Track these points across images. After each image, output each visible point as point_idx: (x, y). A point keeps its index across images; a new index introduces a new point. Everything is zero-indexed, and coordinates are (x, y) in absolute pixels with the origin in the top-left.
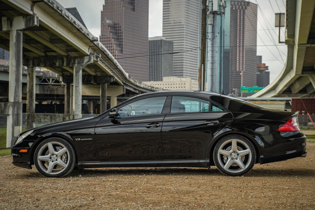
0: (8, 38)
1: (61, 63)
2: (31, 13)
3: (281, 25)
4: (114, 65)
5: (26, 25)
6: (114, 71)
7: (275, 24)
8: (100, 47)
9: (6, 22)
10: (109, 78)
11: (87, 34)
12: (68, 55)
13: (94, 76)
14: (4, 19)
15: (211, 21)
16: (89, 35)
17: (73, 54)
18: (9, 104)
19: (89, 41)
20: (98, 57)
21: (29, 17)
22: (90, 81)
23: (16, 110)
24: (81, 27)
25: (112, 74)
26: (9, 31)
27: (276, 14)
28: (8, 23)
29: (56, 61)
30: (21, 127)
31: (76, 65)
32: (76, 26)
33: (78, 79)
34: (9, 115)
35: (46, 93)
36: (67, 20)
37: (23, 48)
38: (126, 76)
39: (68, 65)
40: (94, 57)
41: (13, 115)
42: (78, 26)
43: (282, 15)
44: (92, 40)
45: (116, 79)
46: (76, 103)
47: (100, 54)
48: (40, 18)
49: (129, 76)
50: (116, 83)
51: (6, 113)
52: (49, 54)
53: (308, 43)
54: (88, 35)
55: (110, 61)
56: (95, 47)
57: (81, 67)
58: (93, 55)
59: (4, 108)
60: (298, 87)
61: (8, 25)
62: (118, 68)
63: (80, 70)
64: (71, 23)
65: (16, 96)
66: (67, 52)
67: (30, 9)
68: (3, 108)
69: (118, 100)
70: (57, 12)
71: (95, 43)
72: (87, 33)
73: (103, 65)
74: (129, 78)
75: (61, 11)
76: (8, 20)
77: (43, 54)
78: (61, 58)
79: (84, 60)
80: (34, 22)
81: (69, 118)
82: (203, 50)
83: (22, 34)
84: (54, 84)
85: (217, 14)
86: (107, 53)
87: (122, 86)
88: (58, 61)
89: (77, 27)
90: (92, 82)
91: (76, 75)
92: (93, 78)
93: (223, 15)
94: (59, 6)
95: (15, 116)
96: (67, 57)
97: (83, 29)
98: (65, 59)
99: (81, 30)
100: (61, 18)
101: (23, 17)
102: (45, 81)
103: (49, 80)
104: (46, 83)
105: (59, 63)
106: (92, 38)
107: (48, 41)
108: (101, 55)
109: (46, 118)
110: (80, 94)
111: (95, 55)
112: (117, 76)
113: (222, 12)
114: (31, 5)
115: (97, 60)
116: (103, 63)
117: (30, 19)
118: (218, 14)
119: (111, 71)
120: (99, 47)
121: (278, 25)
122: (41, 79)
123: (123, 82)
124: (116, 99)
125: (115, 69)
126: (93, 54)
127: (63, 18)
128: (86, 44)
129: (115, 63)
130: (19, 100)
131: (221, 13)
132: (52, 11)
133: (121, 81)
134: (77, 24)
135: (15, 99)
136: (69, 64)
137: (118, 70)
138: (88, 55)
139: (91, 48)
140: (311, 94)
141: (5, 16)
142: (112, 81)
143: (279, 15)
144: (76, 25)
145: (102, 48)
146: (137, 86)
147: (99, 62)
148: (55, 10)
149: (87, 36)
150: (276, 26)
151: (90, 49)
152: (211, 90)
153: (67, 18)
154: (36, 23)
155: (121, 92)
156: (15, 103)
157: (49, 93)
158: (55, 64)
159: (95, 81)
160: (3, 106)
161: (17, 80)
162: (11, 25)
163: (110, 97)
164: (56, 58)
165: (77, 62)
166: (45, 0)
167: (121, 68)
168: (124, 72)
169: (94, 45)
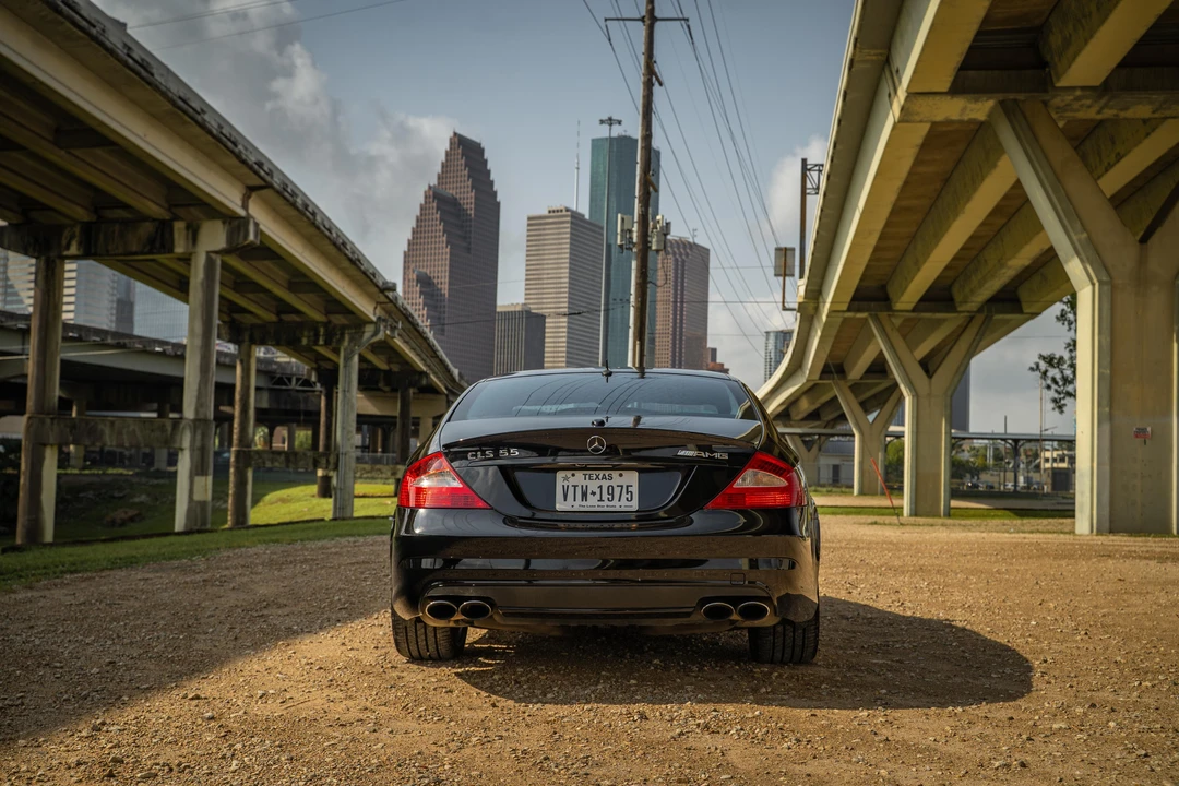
0: (186, 273)
1: (312, 338)
2: (242, 212)
3: (788, 272)
4: (429, 349)
5: (230, 239)
6: (428, 361)
7: (775, 270)
8: (402, 304)
9: (184, 232)
10: (417, 377)
11: (371, 274)
12: (329, 322)
13: (384, 371)
14: (179, 226)
15: (658, 242)
16: (377, 276)
17: (338, 320)
18: (184, 422)
19: (375, 290)
20: (396, 328)
21: (236, 223)
22: (377, 382)
23: (199, 437)
24: (357, 256)
25: (424, 369)
26: (191, 254)
27: (778, 250)
28: (187, 235)
29: (302, 335)
30: (210, 478)
31: (346, 343)
33: (350, 373)
34: (182, 449)
35: (283, 407)
36: (327, 236)
37: (221, 297)
38: (454, 375)
39: (327, 343)
40: (385, 327)
41: (192, 449)
43: (788, 252)
44: (382, 288)
45: (433, 380)
46: (343, 428)
48: (261, 227)
49: (460, 374)
50: (432, 390)
51: (177, 445)
52: (286, 317)
53: (849, 310)
54: (374, 275)
55: (421, 340)
56: (390, 305)
57: (356, 349)
58: (384, 324)
59: (172, 434)
60: (805, 406)
61: (187, 239)
62: (437, 356)
63: (355, 355)
64: (335, 244)
65: (200, 405)
66: (326, 315)
67: (240, 203)
68: (169, 433)
70: (304, 215)
71: (390, 294)
72: (371, 271)
73: (406, 348)
74: (460, 381)
75: (314, 214)
76: (188, 227)
77: (274, 318)
78: (314, 326)
79: (363, 332)
80: (247, 234)
81: (328, 461)
82: (641, 309)
83: (219, 262)
84: (301, 388)
87: (444, 397)
88: (306, 333)
89: (350, 255)
90: (381, 385)
91: (345, 366)
92: (382, 375)
94: (308, 203)
95: (197, 453)
96: (326, 325)
97: (362, 262)
98: (322, 330)
99: (357, 263)
100: (312, 230)
101: (224, 223)
102: (280, 381)
103: (290, 380)
104: (284, 387)
105: (308, 337)
106: (383, 283)
107: (282, 286)
108: (402, 323)
109: (277, 460)
110: (352, 406)
111: (389, 323)
112: (435, 373)
114: (244, 195)
115: (392, 336)
116: (405, 342)
117: (239, 228)
119: (423, 362)
120: (399, 305)
121: (782, 272)
122: (272, 378)
123: (447, 388)
125: (432, 357)
126: (384, 320)
127: (317, 232)
128: (370, 296)
129: (431, 344)
130: (206, 415)
132: (295, 213)
135: (197, 412)
136: (331, 342)
137: (437, 360)
138: (371, 322)
139: (380, 306)
140: (829, 422)
141: (182, 219)
142: (424, 382)
143: (782, 252)
145: (405, 308)
147: (396, 340)
148: (298, 209)
149: (372, 277)
150: (776, 275)
151: (378, 308)
153: (327, 233)
154: (251, 237)
156: (199, 422)
157: (289, 407)
158: (300, 340)
159: (388, 383)
160: (169, 429)
161: (204, 369)
162: (195, 240)
163: (419, 418)
164: (301, 326)
165: (347, 337)
166: (275, 185)
167: (444, 357)
168: (450, 366)
169: (386, 301)
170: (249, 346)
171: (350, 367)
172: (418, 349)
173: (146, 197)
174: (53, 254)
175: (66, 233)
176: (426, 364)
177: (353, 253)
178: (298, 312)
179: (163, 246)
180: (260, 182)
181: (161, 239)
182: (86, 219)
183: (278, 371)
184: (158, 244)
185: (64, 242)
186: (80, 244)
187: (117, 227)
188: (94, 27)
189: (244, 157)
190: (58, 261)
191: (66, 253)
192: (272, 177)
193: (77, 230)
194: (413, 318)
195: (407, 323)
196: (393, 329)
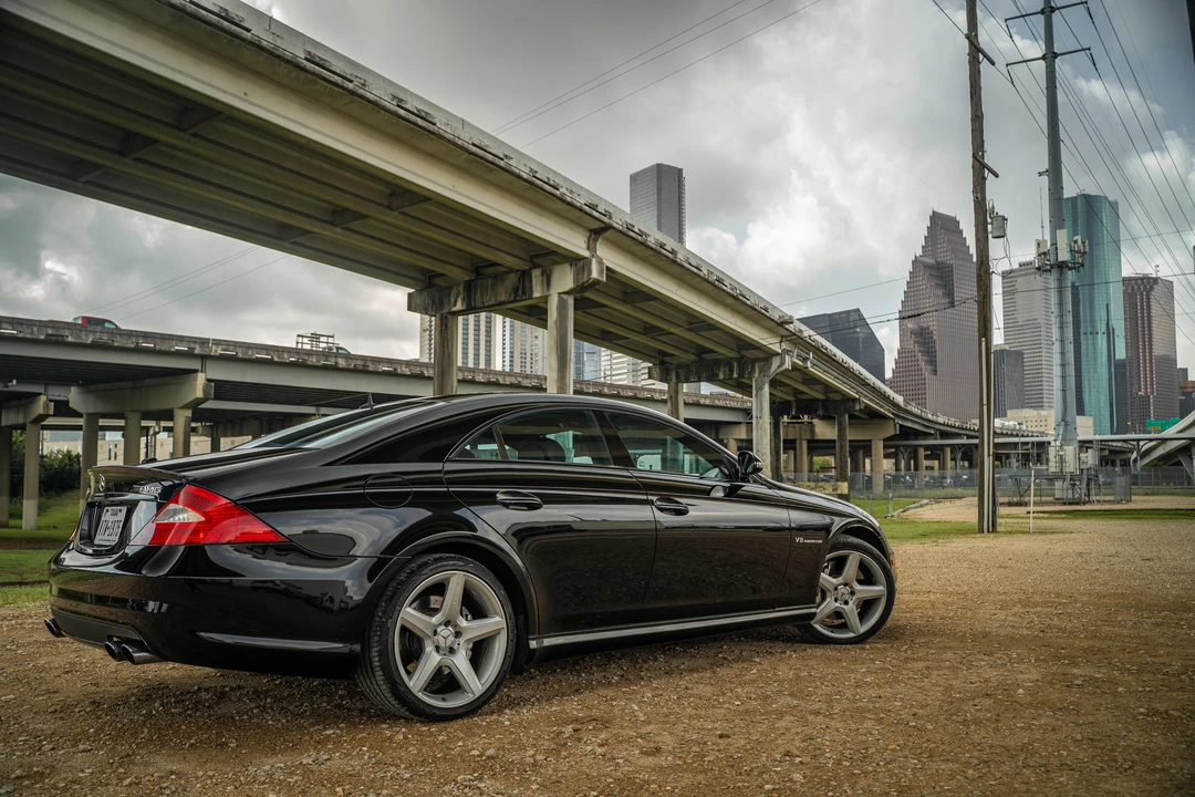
1: (728, 372)
2: (586, 254)
5: (576, 280)
6: (859, 389)
8: (807, 336)
9: (540, 279)
10: (851, 404)
11: (761, 308)
12: (742, 357)
13: (823, 401)
14: (536, 273)
16: (769, 311)
17: (749, 355)
19: (775, 325)
20: (808, 358)
21: (581, 263)
22: (816, 410)
24: (740, 291)
25: (855, 395)
26: (547, 297)
28: (543, 280)
29: (719, 369)
31: (757, 375)
32: (724, 288)
36: (695, 274)
38: (896, 401)
39: (741, 375)
40: (792, 357)
42: (732, 289)
44: (779, 321)
45: (868, 405)
47: (811, 354)
48: (608, 264)
49: (905, 401)
52: (707, 357)
54: (766, 310)
55: (842, 370)
56: (794, 338)
57: (766, 378)
58: (791, 354)
61: (543, 284)
62: (869, 384)
63: (765, 383)
64: (707, 281)
66: (738, 352)
67: (585, 246)
69: (885, 447)
70: (660, 253)
71: (790, 327)
72: (761, 305)
73: (828, 377)
74: (905, 406)
75: (672, 252)
76: (542, 274)
77: (693, 358)
78: (729, 364)
79: (771, 364)
80: (590, 272)
83: (571, 301)
85: (1067, 266)
86: (831, 351)
87: (891, 421)
88: (722, 368)
89: (729, 290)
90: (820, 412)
92: (821, 403)
96: (739, 360)
97: (748, 297)
98: (735, 365)
99: (741, 297)
100: (678, 269)
101: (571, 265)
105: (725, 375)
106: (778, 317)
107: (680, 326)
108: (814, 354)
110: (765, 430)
111: (796, 353)
112: (871, 400)
114: (589, 239)
115: (805, 366)
116: (825, 371)
117: (583, 267)
118: (1070, 268)
119: (853, 391)
120: (804, 338)
123: (893, 414)
124: (881, 444)
125: (863, 385)
126: (790, 351)
127: (683, 270)
128: (771, 331)
129: (857, 373)
131: (1076, 265)
132: (649, 253)
133: (884, 409)
136: (743, 374)
137: (869, 388)
138: (777, 355)
139: (786, 340)
141: (541, 267)
142: (858, 408)
144: (726, 286)
145: (815, 341)
146: (929, 421)
147: (811, 369)
148: (652, 249)
149: (765, 312)
151: (783, 341)
152: (1063, 420)
153: (695, 270)
154: (595, 275)
155: (891, 431)
158: (717, 375)
159: (825, 411)
162: (549, 284)
163: (870, 441)
164: (717, 363)
165: (757, 370)
166: (615, 225)
168: (890, 392)
169: (788, 333)
170: (677, 384)
171: (762, 395)
172: (842, 378)
173: (501, 251)
174: (445, 311)
175: (454, 292)
176: (856, 392)
177: (734, 289)
178: (713, 352)
179: (524, 293)
180: (597, 225)
181: (523, 287)
182: (466, 278)
184: (520, 292)
185: (453, 300)
186: (463, 299)
187: (490, 281)
188: (351, 81)
189: (569, 199)
190: (450, 317)
191: (454, 309)
192: (610, 218)
193: (461, 288)
194: (826, 349)
195: (820, 355)
196: (805, 360)
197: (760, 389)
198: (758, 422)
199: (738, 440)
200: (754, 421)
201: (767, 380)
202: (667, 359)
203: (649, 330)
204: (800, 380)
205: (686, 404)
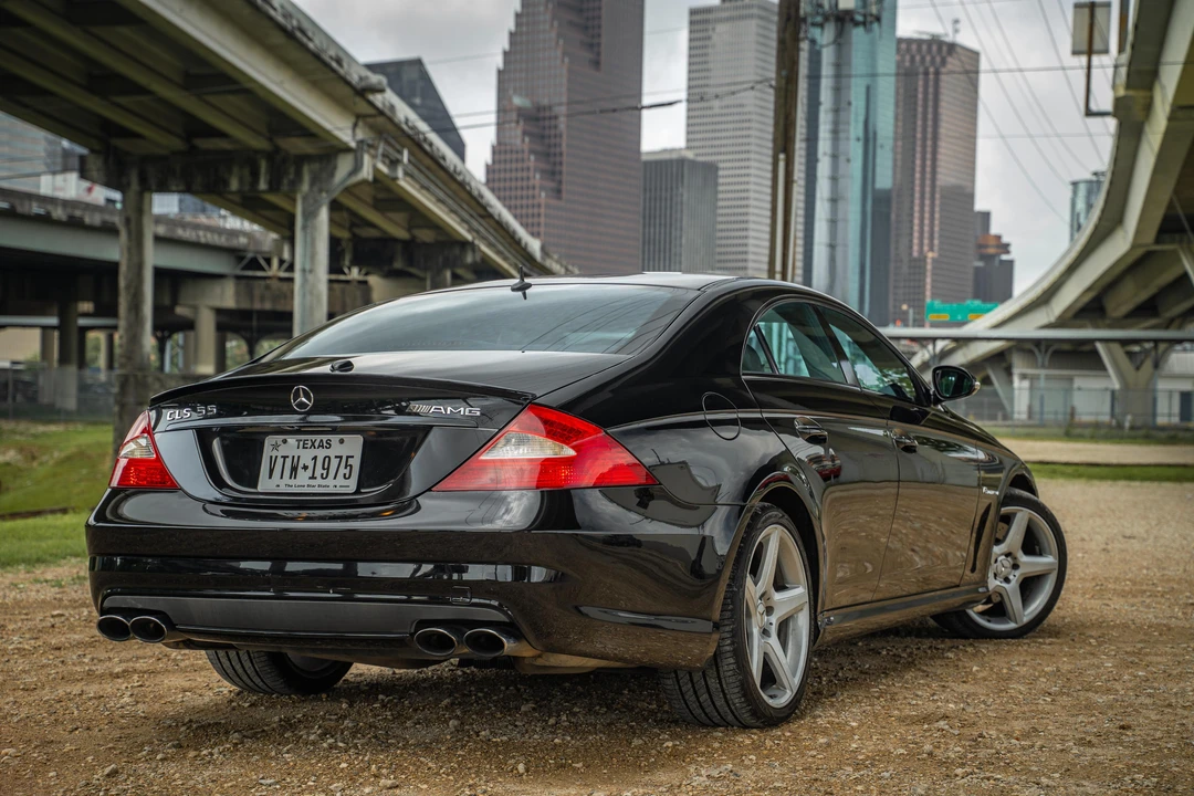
1: (248, 178)
3: (1097, 45)
4: (473, 203)
6: (475, 224)
7: (1074, 44)
8: (403, 119)
10: (457, 251)
11: (331, 58)
12: (277, 149)
13: (405, 242)
16: (345, 65)
17: (294, 146)
19: (347, 91)
20: (398, 161)
22: (391, 260)
24: (298, 21)
25: (469, 237)
27: (1078, 6)
29: (230, 174)
31: (305, 187)
32: (272, 12)
33: (313, 240)
35: (257, 306)
38: (529, 249)
39: (274, 186)
40: (374, 157)
42: (284, 16)
43: (1098, 11)
44: (359, 87)
45: (484, 253)
47: (406, 153)
49: (543, 249)
52: (205, 144)
54: (339, 61)
55: (454, 186)
56: (380, 120)
57: (324, 195)
58: (372, 151)
60: (1131, 293)
62: (490, 216)
63: (320, 206)
66: (270, 140)
71: (378, 99)
72: (332, 52)
73: (428, 199)
74: (542, 258)
77: (177, 144)
78: (249, 160)
79: (335, 168)
82: (786, 90)
85: (852, 20)
86: (438, 149)
88: (236, 170)
89: (280, 19)
90: (398, 265)
91: (304, 227)
92: (399, 247)
93: (876, 25)
96: (271, 155)
97: (310, 34)
98: (263, 166)
99: (299, 34)
102: (254, 264)
103: (268, 261)
104: (259, 274)
105: (241, 180)
106: (361, 79)
108: (410, 153)
110: (318, 296)
111: (380, 150)
112: (490, 245)
113: (872, 15)
115: (393, 175)
116: (423, 187)
118: (857, 24)
119: (466, 226)
120: (396, 120)
121: (1085, 47)
122: (241, 259)
125: (482, 216)
126: (370, 146)
128: (341, 104)
129: (475, 193)
131: (869, 19)
133: (510, 265)
134: (276, 4)
136: (279, 184)
137: (492, 222)
138: (348, 150)
139: (366, 124)
142: (469, 259)
143: (1086, 11)
144: (275, 9)
145: (414, 128)
147: (402, 183)
149: (334, 65)
150: (1075, 53)
151: (360, 124)
157: (268, 306)
158: (226, 183)
159: (410, 261)
164: (229, 159)
165: (306, 178)
167: (507, 217)
168: (522, 233)
169: (372, 111)
170: (141, 194)
171: (314, 228)
172: (450, 202)
176: (471, 229)
177: (287, 16)
178: (222, 135)
183: (252, 248)
194: (431, 145)
195: (421, 155)
196: (394, 163)
197: (310, 215)
198: (305, 281)
199: (219, 311)
200: (297, 276)
201: (325, 198)
202: (120, 143)
203: (103, 81)
204: (369, 200)
205: (158, 239)
